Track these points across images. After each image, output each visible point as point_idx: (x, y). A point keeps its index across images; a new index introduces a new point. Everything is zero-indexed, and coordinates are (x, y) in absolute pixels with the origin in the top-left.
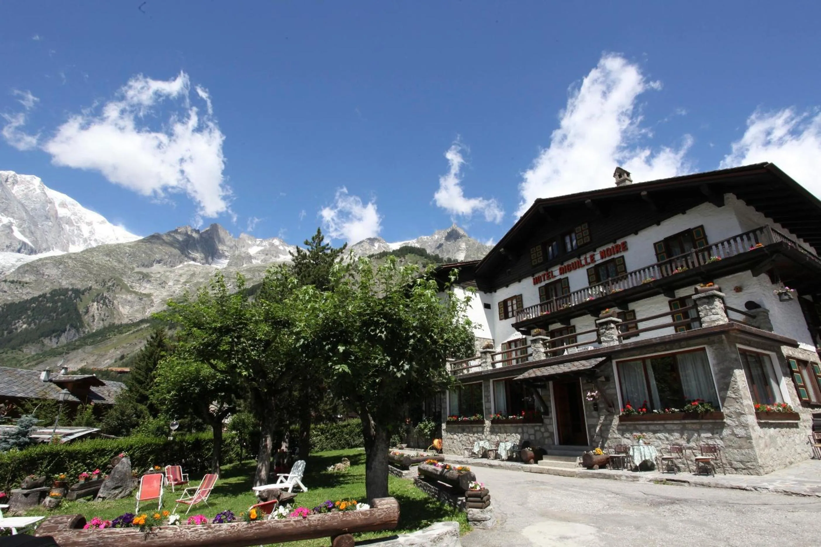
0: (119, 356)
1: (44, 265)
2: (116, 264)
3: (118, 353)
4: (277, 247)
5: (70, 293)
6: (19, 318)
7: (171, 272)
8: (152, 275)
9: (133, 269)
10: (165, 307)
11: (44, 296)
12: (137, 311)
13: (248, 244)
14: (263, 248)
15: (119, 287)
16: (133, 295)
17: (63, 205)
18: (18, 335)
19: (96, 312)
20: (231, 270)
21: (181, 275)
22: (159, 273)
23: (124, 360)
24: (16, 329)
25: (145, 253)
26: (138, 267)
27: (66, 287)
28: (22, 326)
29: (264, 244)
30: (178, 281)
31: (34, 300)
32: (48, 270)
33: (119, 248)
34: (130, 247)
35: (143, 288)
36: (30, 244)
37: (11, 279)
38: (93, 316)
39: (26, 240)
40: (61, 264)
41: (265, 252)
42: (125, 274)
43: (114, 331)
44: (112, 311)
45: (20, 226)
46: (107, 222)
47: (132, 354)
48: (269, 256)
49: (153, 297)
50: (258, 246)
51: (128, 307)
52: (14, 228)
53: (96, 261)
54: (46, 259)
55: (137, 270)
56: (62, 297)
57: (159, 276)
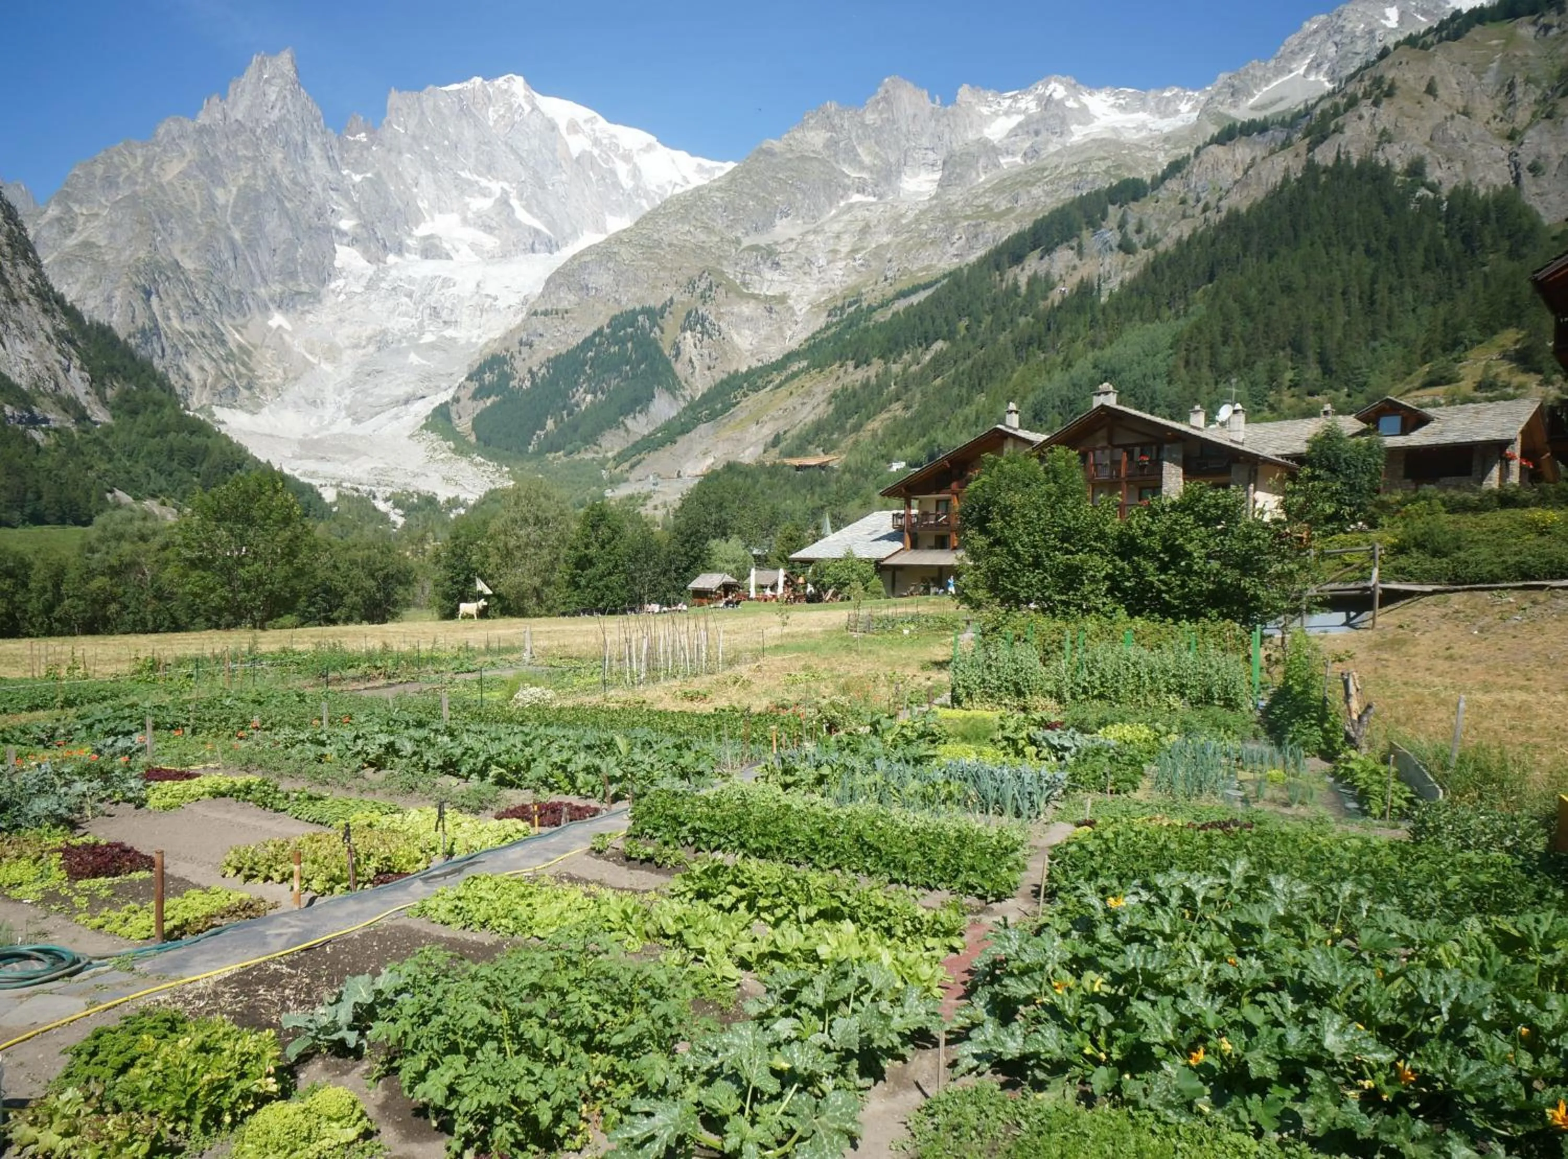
0: (770, 439)
1: (584, 266)
2: (703, 237)
3: (767, 431)
4: (1060, 103)
5: (640, 318)
6: (576, 383)
7: (815, 232)
8: (779, 249)
9: (738, 241)
10: (822, 321)
11: (599, 332)
12: (767, 339)
13: (981, 116)
14: (1021, 118)
15: (722, 290)
16: (752, 303)
17: (574, 127)
18: (584, 415)
19: (694, 352)
20: (953, 198)
21: (838, 236)
22: (791, 240)
23: (783, 445)
24: (578, 405)
25: (755, 197)
26: (747, 234)
27: (630, 307)
28: (584, 399)
29: (1022, 105)
30: (835, 252)
31: (588, 343)
32: (592, 278)
33: (701, 197)
34: (719, 189)
35: (766, 284)
36: (545, 230)
37: (543, 308)
38: (691, 361)
39: (537, 224)
40: (610, 259)
41: (1030, 127)
42: (726, 258)
43: (741, 387)
44: (723, 347)
45: (520, 197)
46: (659, 146)
47: (794, 432)
48: (1044, 134)
49: (791, 302)
50: (1007, 113)
51: (747, 332)
52: (514, 202)
53: (666, 239)
54: (582, 253)
55: (746, 242)
56: (630, 330)
57: (792, 247)
